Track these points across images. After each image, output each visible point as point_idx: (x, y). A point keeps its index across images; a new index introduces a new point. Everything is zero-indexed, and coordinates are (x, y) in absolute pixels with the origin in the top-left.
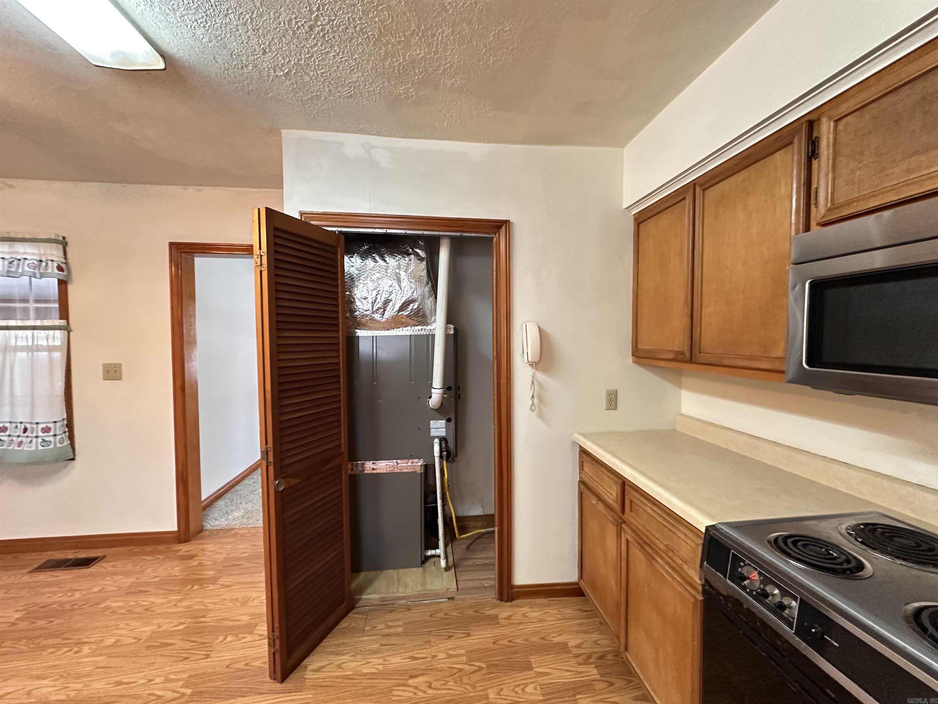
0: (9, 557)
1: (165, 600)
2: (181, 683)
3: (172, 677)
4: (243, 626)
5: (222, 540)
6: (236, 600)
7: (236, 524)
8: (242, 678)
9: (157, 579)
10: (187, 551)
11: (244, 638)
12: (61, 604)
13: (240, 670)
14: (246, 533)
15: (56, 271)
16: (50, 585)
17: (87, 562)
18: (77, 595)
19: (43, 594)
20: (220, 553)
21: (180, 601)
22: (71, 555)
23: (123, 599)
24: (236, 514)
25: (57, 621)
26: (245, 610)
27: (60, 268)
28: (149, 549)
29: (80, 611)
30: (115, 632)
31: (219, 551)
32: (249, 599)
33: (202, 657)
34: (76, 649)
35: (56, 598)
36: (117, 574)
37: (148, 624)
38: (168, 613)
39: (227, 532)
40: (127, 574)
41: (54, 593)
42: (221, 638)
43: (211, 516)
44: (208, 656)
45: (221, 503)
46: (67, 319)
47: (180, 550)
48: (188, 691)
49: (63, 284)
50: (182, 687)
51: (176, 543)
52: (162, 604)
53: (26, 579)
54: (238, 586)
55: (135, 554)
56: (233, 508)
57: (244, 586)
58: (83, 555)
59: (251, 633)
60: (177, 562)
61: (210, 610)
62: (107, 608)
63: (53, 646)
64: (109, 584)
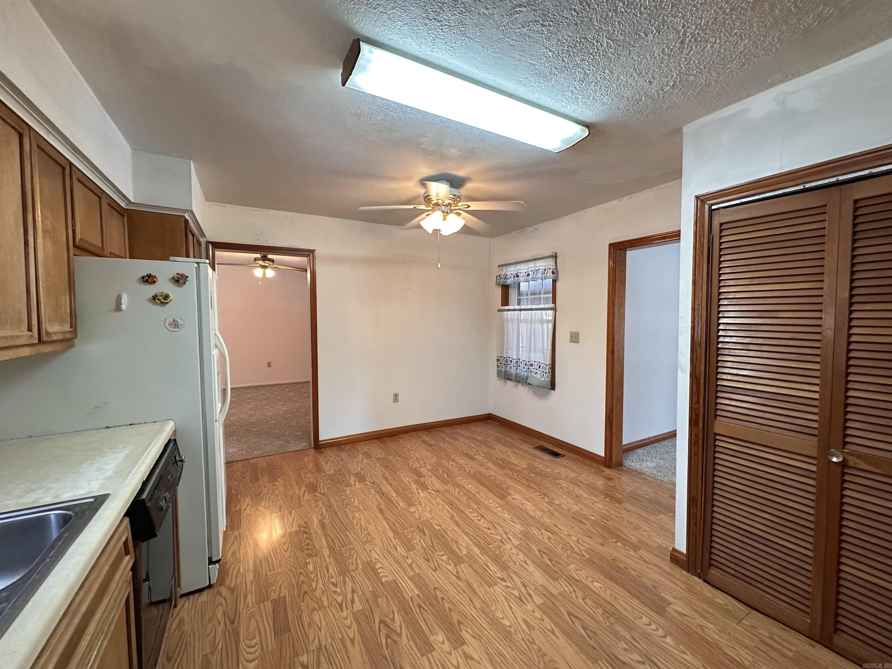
0: (528, 437)
1: (588, 497)
2: (584, 549)
3: (581, 541)
4: (631, 543)
5: (634, 478)
6: (632, 523)
7: (648, 471)
8: (619, 573)
9: (587, 482)
10: (609, 474)
11: (628, 550)
12: (542, 471)
13: (620, 568)
14: (652, 481)
15: (551, 275)
16: (540, 458)
17: (556, 455)
18: (549, 470)
19: (536, 462)
20: (629, 486)
21: (596, 502)
22: (550, 447)
23: (568, 484)
24: (649, 464)
25: (538, 478)
26: (635, 533)
27: (553, 273)
28: (587, 462)
29: (548, 479)
30: (560, 499)
31: (629, 484)
32: (641, 528)
33: (599, 543)
34: (542, 496)
35: (540, 466)
36: (570, 469)
37: (577, 505)
38: (588, 506)
39: (638, 474)
40: (573, 471)
41: (540, 463)
42: (614, 540)
43: (630, 457)
44: (603, 545)
45: (640, 451)
46: (555, 304)
47: (604, 471)
48: (587, 556)
49: (554, 281)
50: (584, 551)
51: (603, 465)
52: (586, 498)
53: (532, 450)
54: (635, 515)
55: (579, 461)
56: (649, 459)
57: (639, 517)
58: (556, 450)
59: (635, 551)
60: (601, 478)
61: (612, 519)
62: (559, 484)
63: (535, 489)
64: (563, 471)
